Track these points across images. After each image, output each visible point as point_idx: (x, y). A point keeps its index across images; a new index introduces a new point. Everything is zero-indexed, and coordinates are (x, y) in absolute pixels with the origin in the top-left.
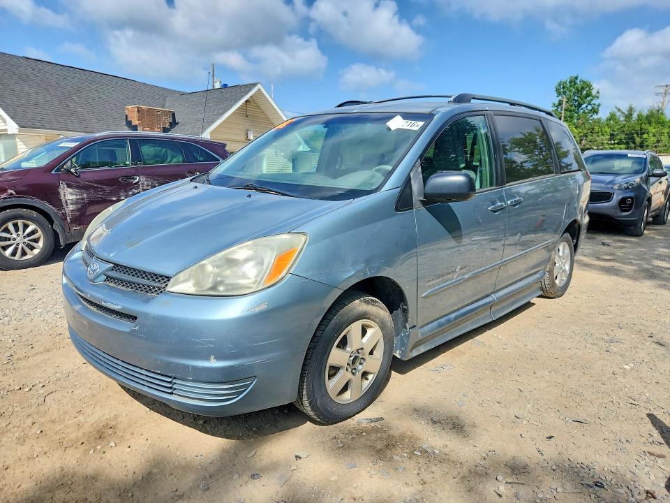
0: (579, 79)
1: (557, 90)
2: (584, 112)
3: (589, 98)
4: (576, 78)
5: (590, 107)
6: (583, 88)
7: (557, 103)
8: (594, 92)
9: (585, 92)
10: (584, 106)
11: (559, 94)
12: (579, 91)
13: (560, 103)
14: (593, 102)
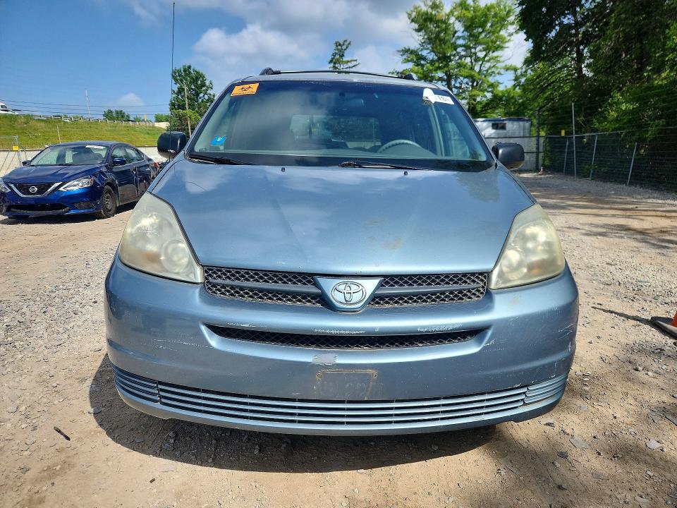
0: (192, 68)
1: (174, 77)
2: (202, 101)
3: (204, 88)
4: (190, 67)
5: (206, 97)
6: (197, 78)
7: (176, 90)
8: (207, 83)
9: (199, 82)
10: (201, 95)
11: (177, 82)
12: (194, 80)
13: (180, 91)
14: (209, 92)
